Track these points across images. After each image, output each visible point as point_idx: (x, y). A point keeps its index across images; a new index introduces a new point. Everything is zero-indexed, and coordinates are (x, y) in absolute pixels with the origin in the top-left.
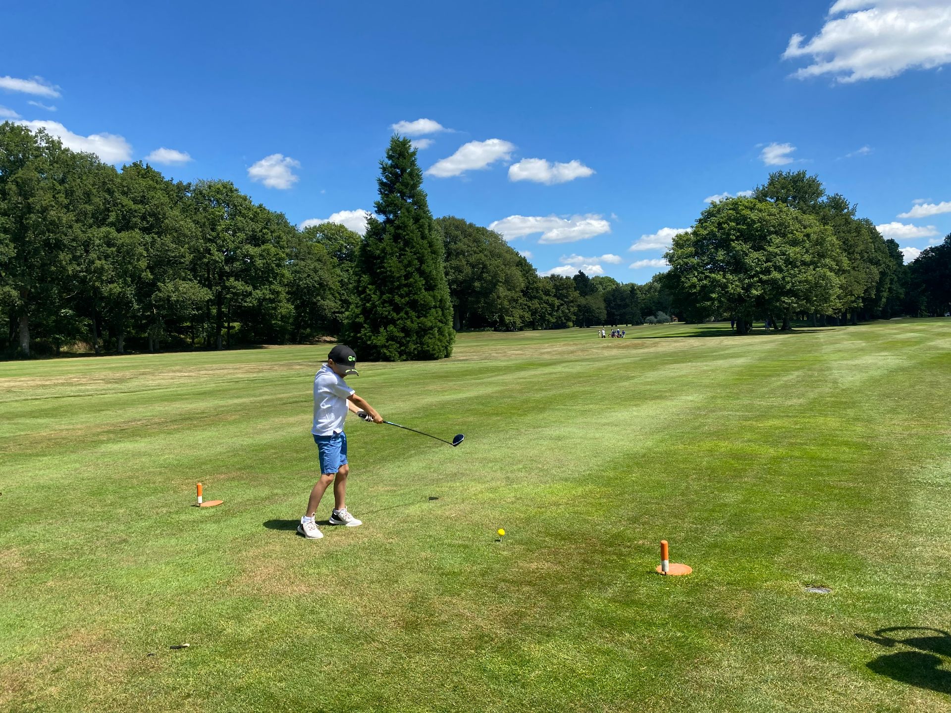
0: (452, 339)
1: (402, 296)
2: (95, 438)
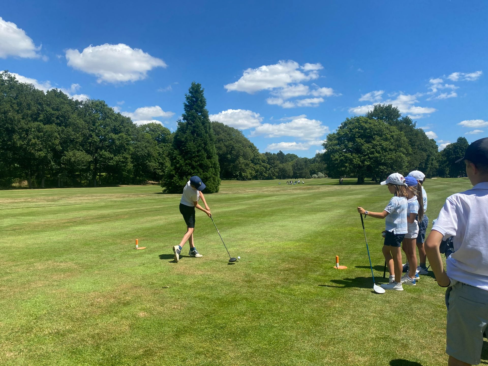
0: (219, 183)
1: (196, 162)
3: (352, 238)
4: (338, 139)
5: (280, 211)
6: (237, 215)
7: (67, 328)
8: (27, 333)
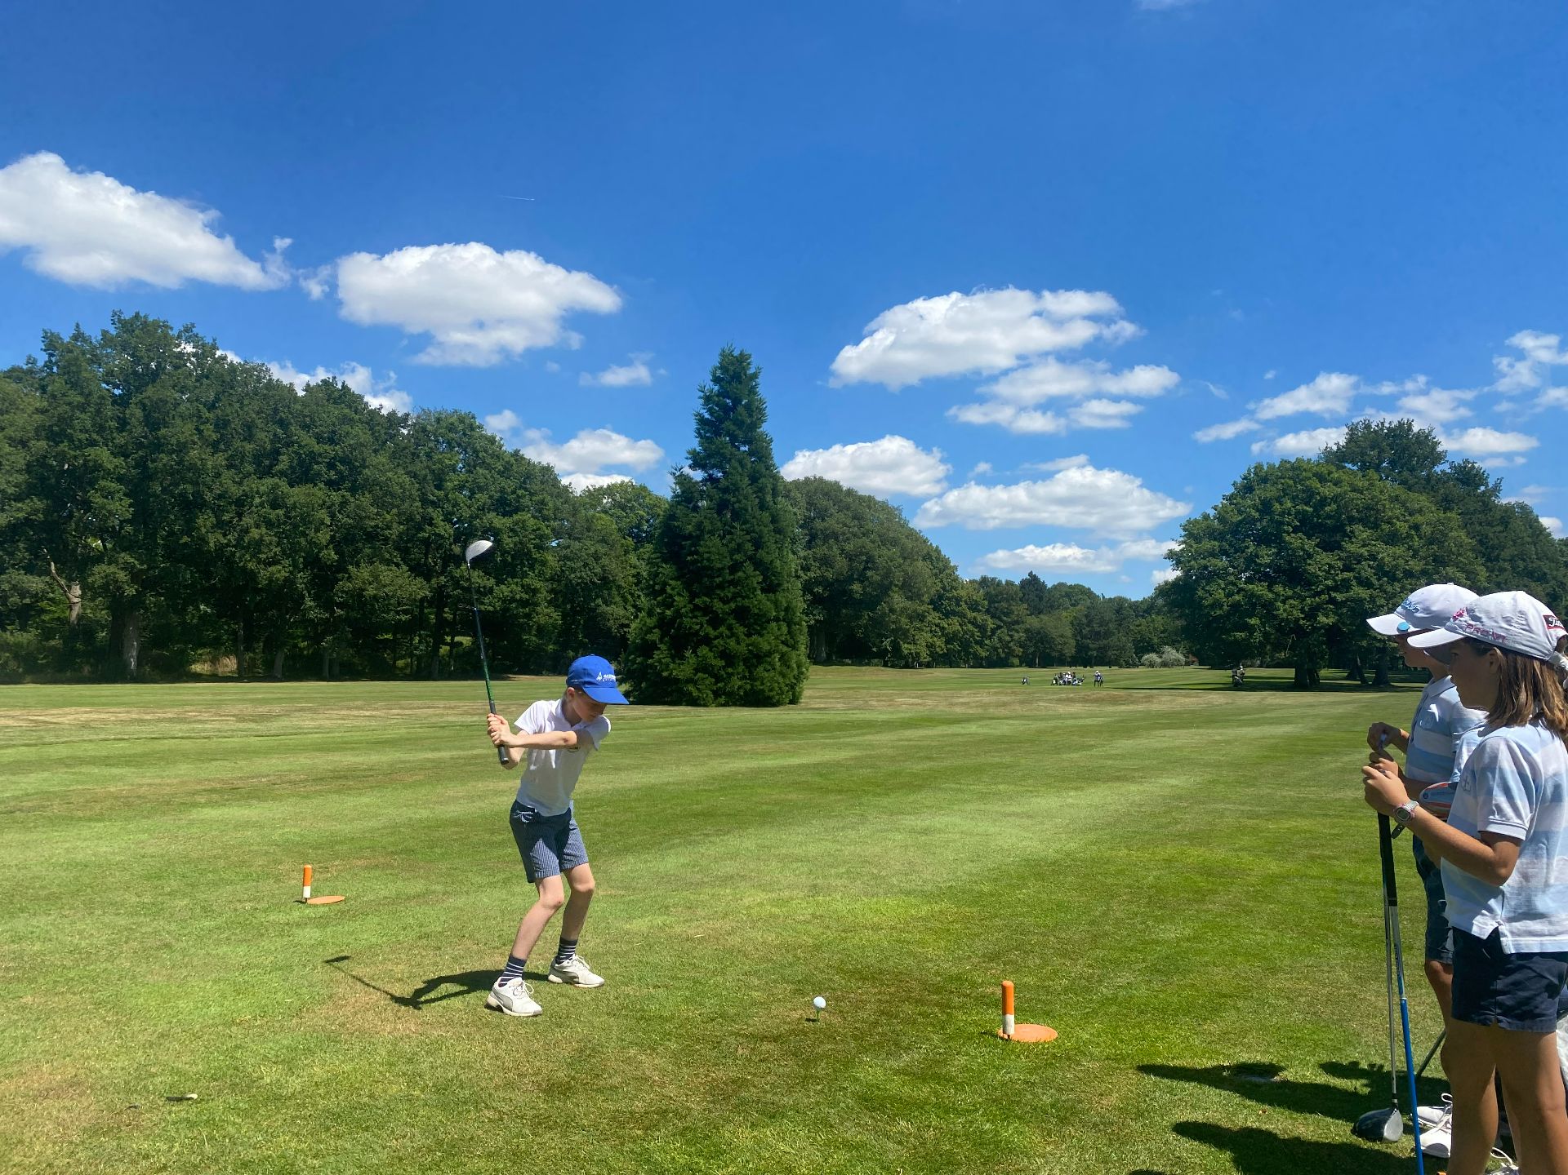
0: (802, 673)
1: (725, 601)
2: (188, 799)
4: (1221, 535)
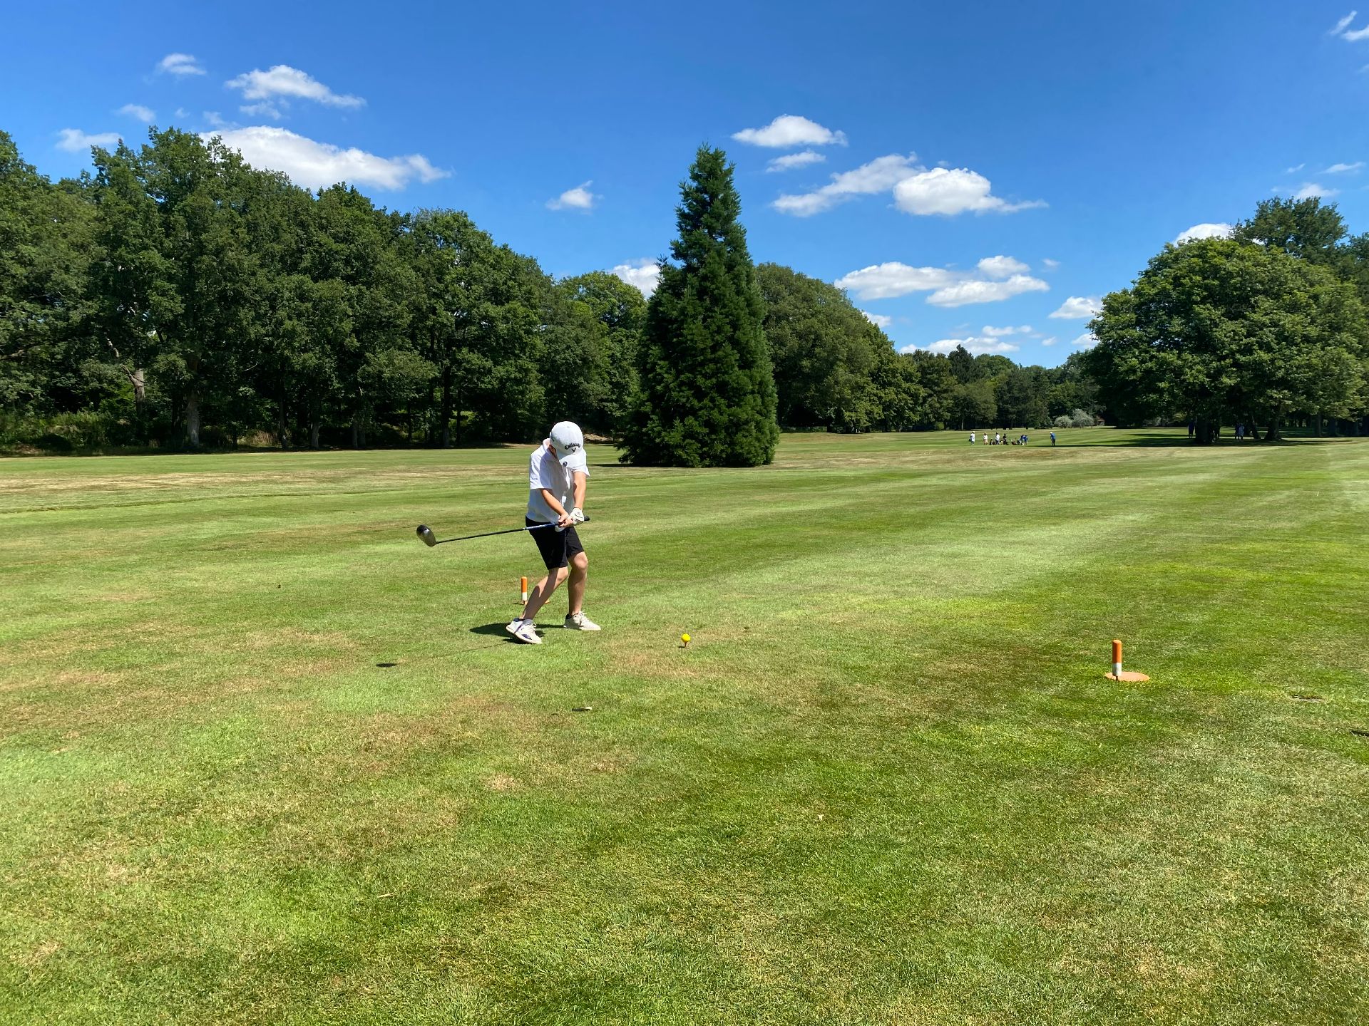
0: (774, 438)
1: (706, 376)
3: (1169, 592)
4: (1138, 308)
5: (949, 514)
6: (817, 524)
7: (286, 807)
8: (179, 814)
